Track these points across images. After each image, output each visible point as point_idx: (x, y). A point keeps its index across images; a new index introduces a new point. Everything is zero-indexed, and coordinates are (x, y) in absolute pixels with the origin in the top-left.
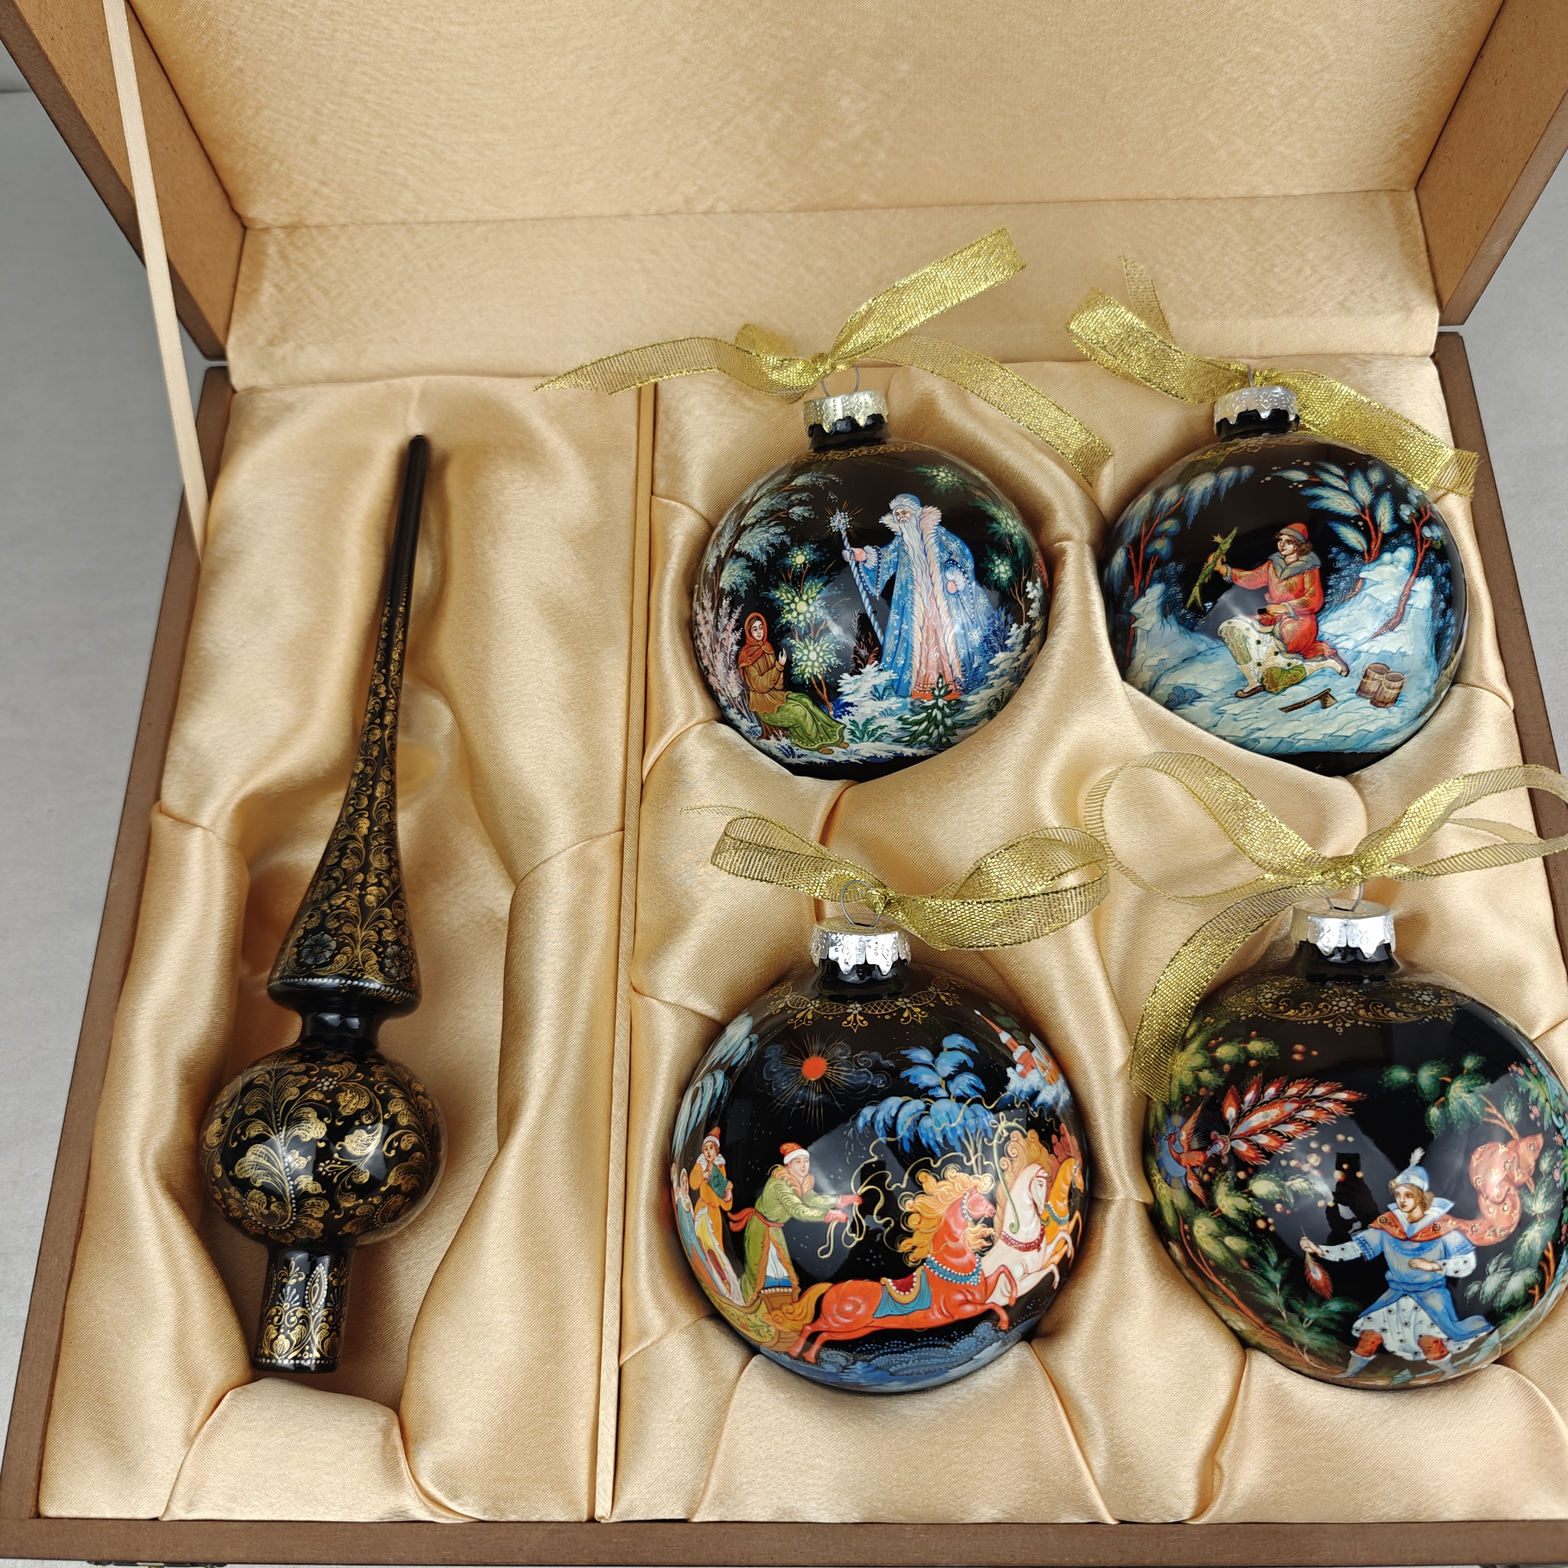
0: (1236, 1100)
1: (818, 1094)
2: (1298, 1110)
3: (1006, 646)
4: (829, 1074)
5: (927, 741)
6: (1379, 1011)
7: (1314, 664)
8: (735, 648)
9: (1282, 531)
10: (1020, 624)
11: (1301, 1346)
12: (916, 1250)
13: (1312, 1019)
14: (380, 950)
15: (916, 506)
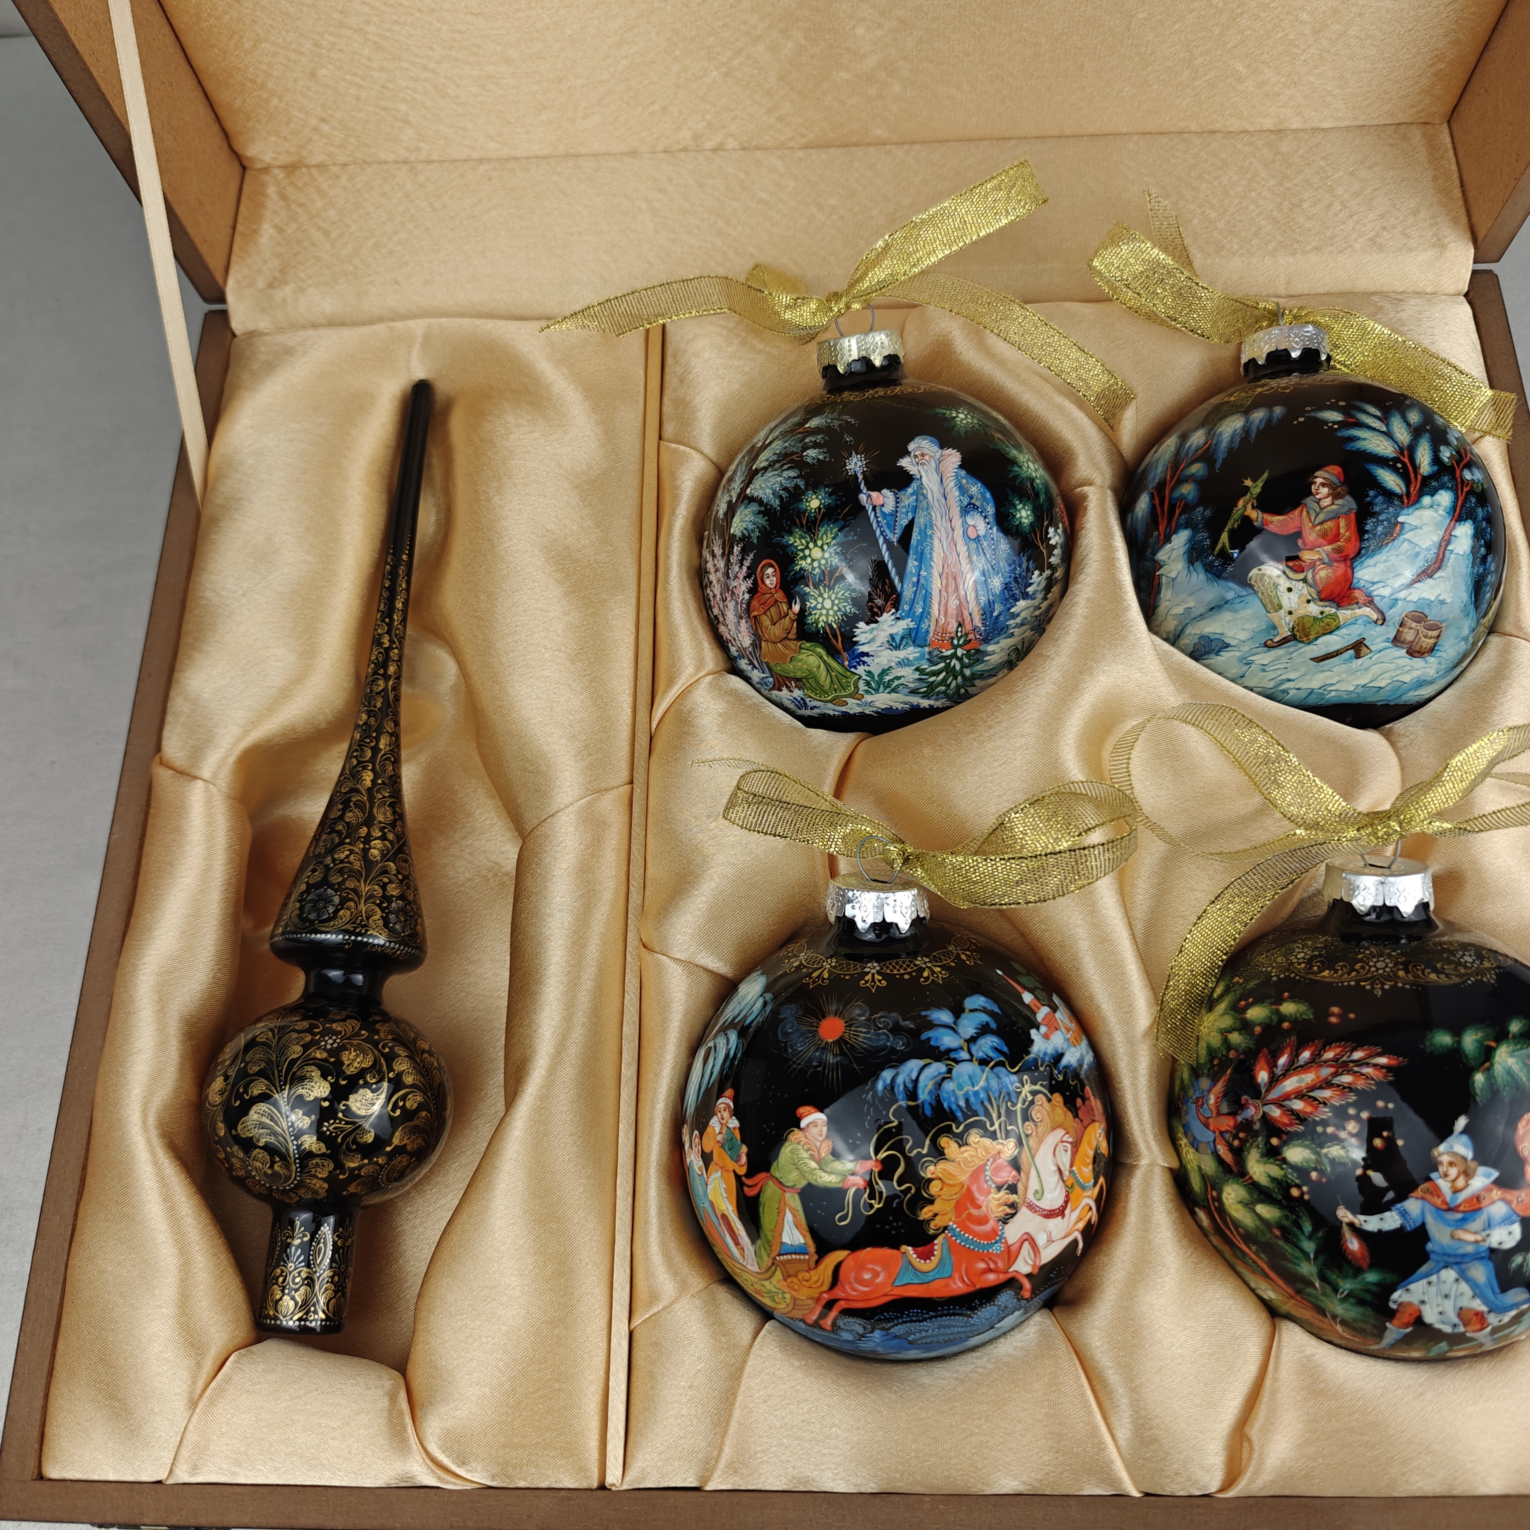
0: (1268, 1064)
1: (835, 1055)
2: (1335, 1074)
3: (1027, 593)
4: (847, 1035)
5: (944, 692)
6: (1420, 973)
7: (1349, 612)
8: (747, 596)
9: (1316, 474)
10: (1042, 571)
11: (1334, 1317)
12: (938, 1218)
13: (1348, 980)
14: (384, 905)
15: (935, 448)
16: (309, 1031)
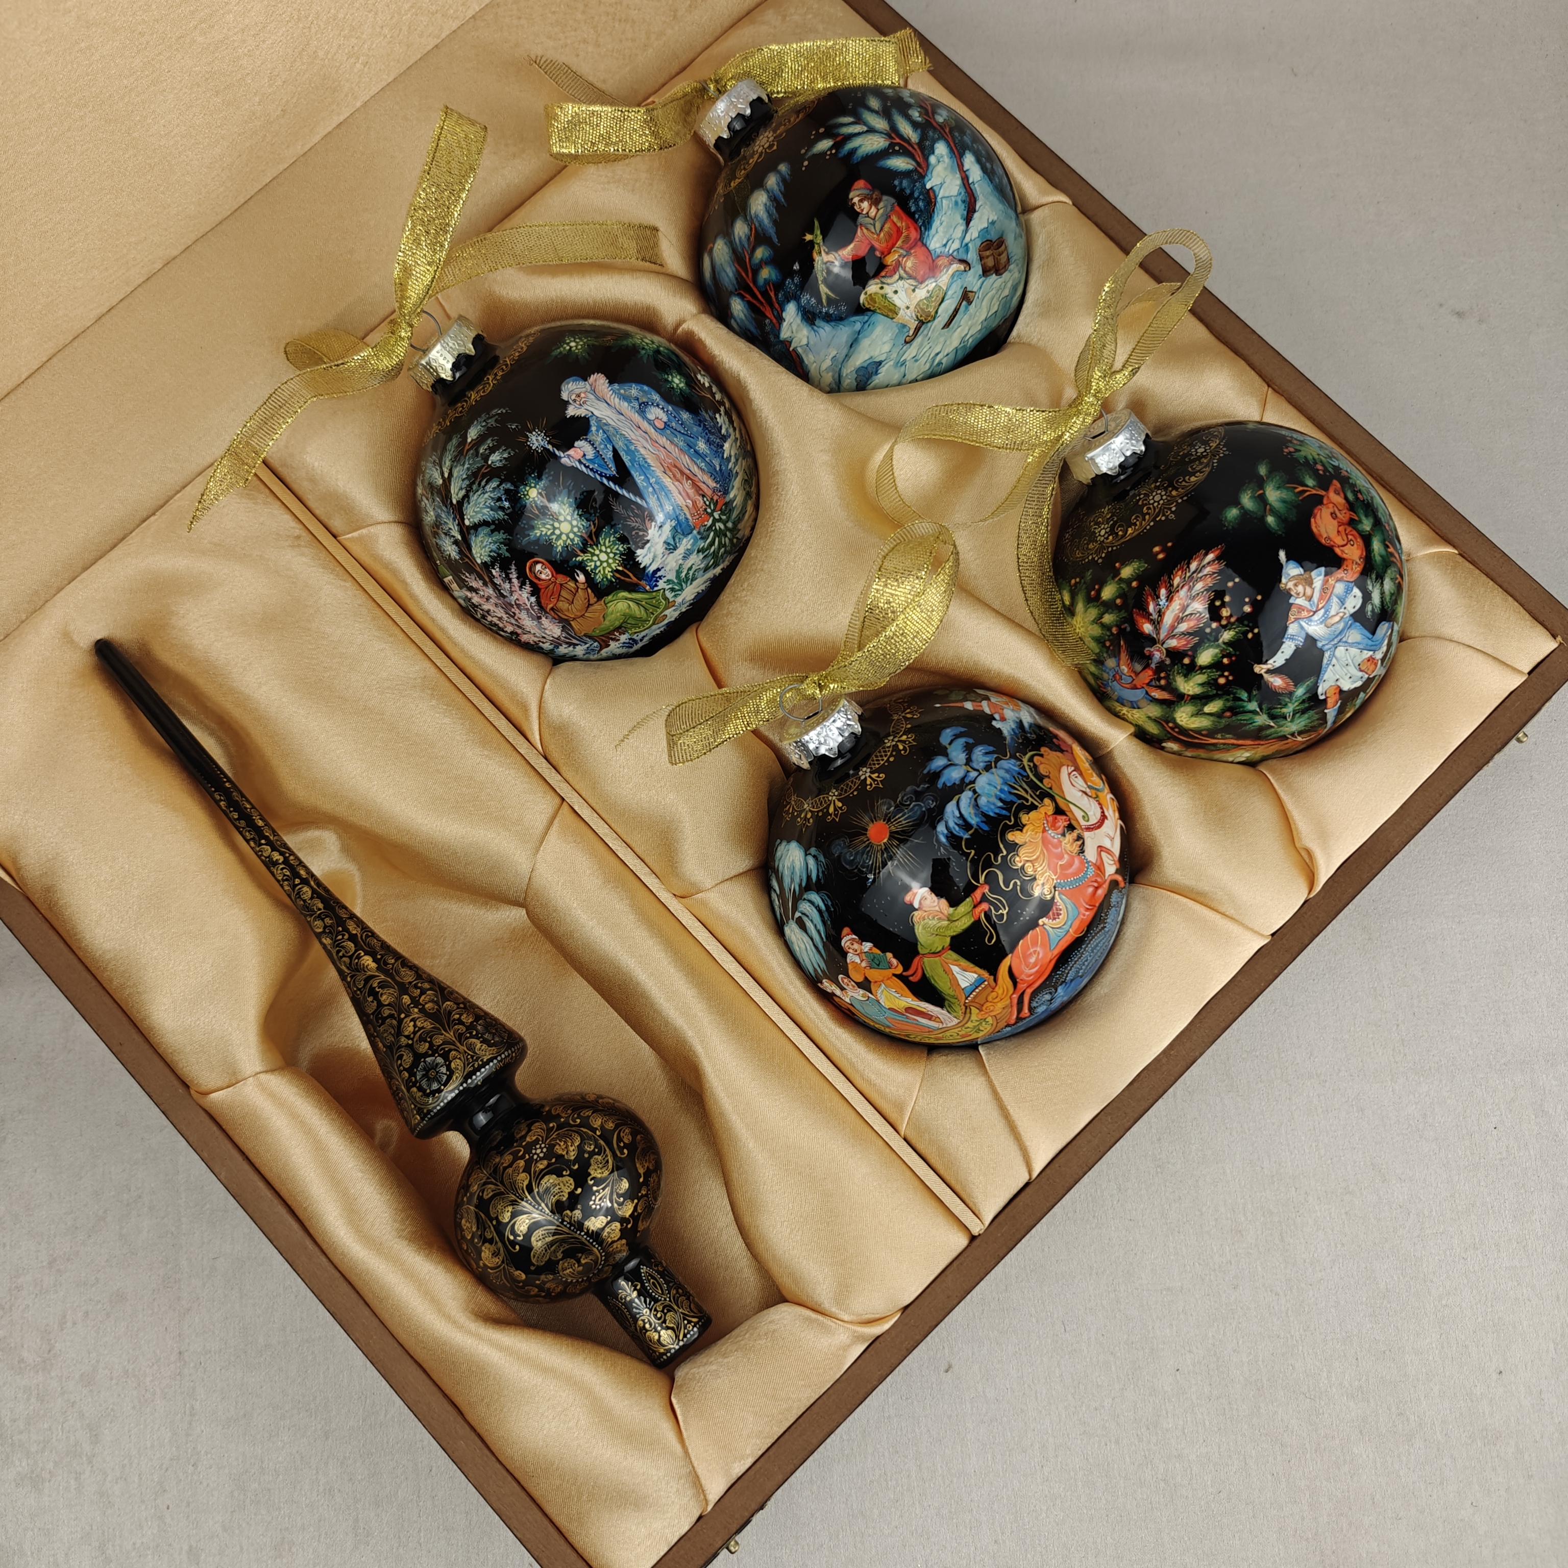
0: (1144, 617)
2: (1190, 589)
4: (893, 828)
5: (725, 552)
6: (1184, 483)
7: (944, 278)
8: (533, 599)
9: (851, 196)
10: (719, 411)
11: (1293, 734)
12: (1045, 887)
13: (1147, 523)
14: (474, 1033)
15: (582, 383)
16: (516, 1158)
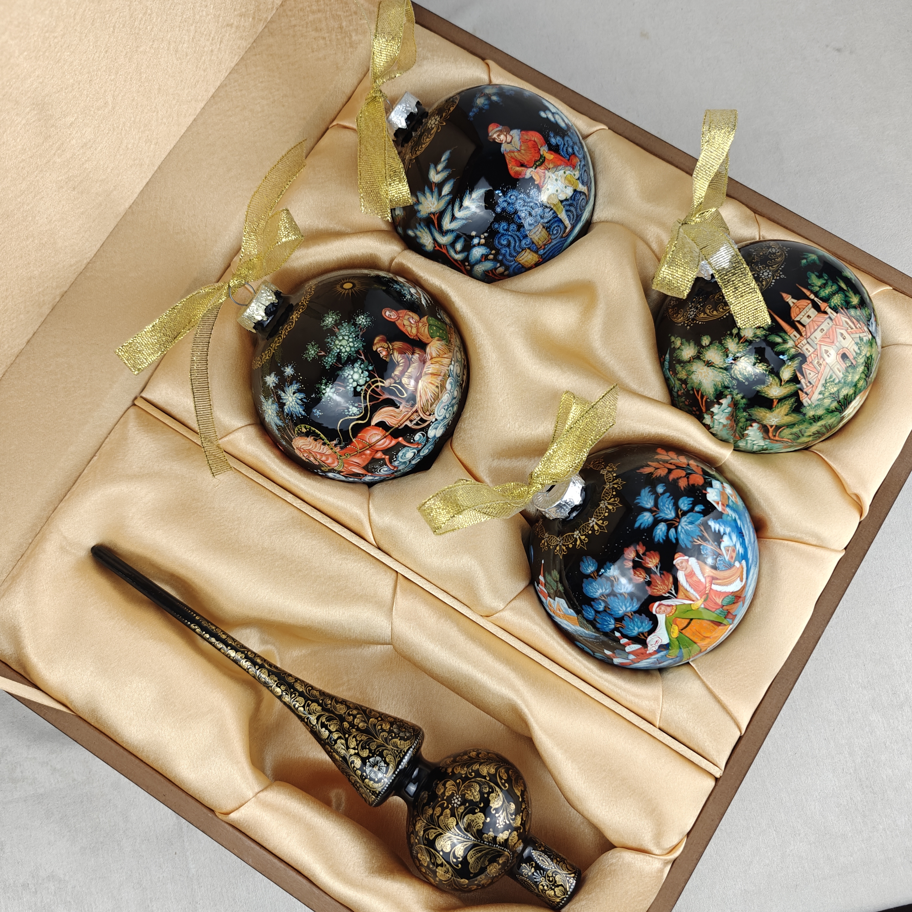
14: (393, 735)
16: (443, 809)
